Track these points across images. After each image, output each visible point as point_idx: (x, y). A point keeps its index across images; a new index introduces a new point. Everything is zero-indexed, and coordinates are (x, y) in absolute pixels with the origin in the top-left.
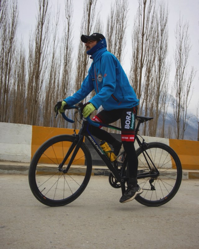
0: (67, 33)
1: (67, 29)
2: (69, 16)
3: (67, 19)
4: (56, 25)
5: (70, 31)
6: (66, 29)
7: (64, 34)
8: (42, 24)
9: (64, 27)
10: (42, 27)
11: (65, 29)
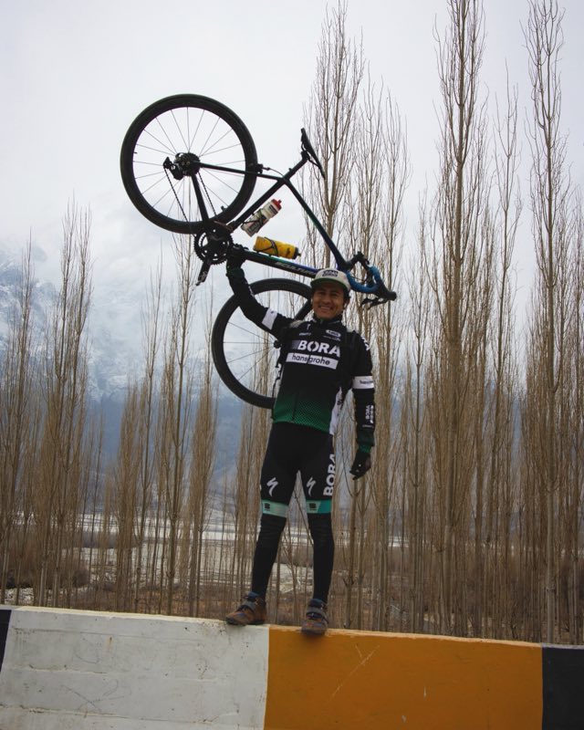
0: (545, 178)
1: (544, 163)
2: (548, 118)
3: (544, 127)
4: (509, 156)
5: (554, 167)
6: (542, 162)
7: (535, 182)
8: (461, 164)
9: (534, 158)
10: (459, 174)
11: (536, 165)
